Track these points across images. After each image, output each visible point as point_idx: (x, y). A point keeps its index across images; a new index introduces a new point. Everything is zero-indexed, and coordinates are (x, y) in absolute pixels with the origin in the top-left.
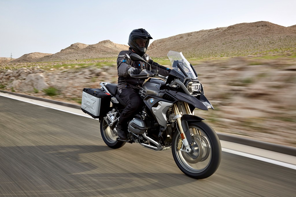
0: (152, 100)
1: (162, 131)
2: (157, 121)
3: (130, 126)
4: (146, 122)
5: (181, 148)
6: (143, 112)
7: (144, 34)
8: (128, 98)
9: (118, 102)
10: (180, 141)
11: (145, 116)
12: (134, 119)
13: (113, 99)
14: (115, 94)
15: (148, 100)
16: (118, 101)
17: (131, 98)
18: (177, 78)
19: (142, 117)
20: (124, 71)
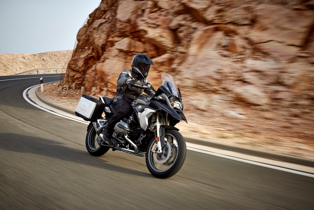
0: (140, 107)
1: (142, 137)
2: (140, 126)
3: (116, 127)
4: (130, 126)
5: (154, 150)
6: (131, 117)
7: (148, 61)
8: (121, 105)
9: (110, 112)
10: (155, 144)
11: (131, 121)
12: (121, 121)
13: (107, 108)
14: (109, 104)
15: (137, 107)
16: (111, 110)
17: (123, 105)
18: (164, 93)
19: (128, 121)
20: (123, 81)
